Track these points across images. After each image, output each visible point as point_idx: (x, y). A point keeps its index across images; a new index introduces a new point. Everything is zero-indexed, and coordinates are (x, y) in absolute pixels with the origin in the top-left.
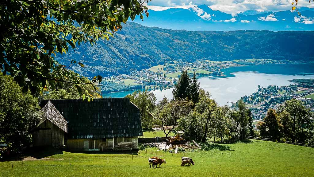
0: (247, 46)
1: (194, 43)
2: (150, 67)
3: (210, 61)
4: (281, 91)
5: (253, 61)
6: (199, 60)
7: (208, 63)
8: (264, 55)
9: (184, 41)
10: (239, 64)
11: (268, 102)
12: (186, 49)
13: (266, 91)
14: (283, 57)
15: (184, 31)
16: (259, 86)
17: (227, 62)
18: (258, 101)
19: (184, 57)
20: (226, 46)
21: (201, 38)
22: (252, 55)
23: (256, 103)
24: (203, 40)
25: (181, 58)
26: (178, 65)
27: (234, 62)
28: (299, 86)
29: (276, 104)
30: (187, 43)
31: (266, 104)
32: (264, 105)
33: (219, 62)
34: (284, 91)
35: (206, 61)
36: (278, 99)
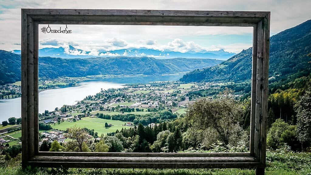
0: (96, 67)
1: (57, 65)
2: (15, 82)
3: (69, 78)
4: (117, 91)
5: (101, 76)
6: (61, 77)
7: (67, 78)
8: (108, 72)
9: (48, 64)
10: (91, 78)
11: (106, 98)
12: (49, 69)
13: (106, 92)
14: (121, 73)
15: (49, 58)
16: (102, 89)
17: (82, 77)
18: (99, 98)
19: (47, 75)
20: (82, 67)
21: (62, 62)
22: (100, 72)
23: (97, 100)
24: (64, 64)
25: (45, 75)
26: (41, 80)
27: (87, 77)
28: (129, 87)
29: (112, 99)
30: (51, 65)
31: (105, 99)
32: (103, 100)
33: (76, 78)
34: (119, 91)
35: (66, 77)
36: (114, 95)
